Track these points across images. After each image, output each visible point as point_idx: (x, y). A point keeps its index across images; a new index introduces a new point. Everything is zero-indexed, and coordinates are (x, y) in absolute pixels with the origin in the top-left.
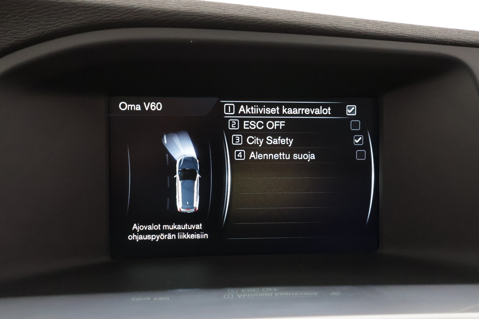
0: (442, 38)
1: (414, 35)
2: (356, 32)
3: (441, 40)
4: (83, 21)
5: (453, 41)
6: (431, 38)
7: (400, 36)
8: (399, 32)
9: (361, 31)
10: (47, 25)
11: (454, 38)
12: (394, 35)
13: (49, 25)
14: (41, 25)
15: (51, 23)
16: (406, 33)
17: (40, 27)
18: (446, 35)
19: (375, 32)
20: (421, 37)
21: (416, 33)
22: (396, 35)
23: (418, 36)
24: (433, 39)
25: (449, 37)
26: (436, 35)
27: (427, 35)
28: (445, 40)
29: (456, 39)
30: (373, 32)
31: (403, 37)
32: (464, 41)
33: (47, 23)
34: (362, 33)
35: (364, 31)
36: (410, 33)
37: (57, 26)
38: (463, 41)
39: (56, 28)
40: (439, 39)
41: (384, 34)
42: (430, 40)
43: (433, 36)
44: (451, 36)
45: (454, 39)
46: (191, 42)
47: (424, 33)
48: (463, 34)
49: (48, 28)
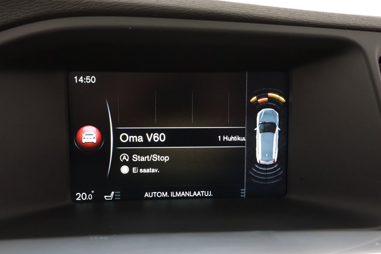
0: (341, 23)
1: (317, 21)
2: (269, 19)
3: (340, 25)
4: (40, 12)
5: (351, 26)
6: (331, 23)
7: (306, 22)
8: (305, 18)
9: (272, 18)
10: (10, 15)
11: (351, 23)
12: (301, 21)
13: (12, 15)
14: (5, 15)
15: (13, 13)
16: (310, 19)
17: (4, 17)
18: (345, 20)
19: (284, 19)
20: (323, 23)
21: (319, 19)
22: (302, 21)
23: (321, 22)
24: (333, 24)
25: (347, 22)
26: (336, 21)
27: (328, 21)
28: (343, 25)
29: (353, 24)
30: (283, 19)
31: (308, 22)
32: (360, 26)
33: (10, 13)
34: (273, 19)
35: (276, 18)
36: (314, 19)
37: (18, 16)
38: (358, 26)
39: (17, 17)
40: (338, 25)
41: (292, 20)
42: (331, 25)
43: (333, 22)
44: (349, 21)
45: (351, 25)
46: (130, 28)
47: (326, 19)
48: (359, 20)
49: (11, 18)
